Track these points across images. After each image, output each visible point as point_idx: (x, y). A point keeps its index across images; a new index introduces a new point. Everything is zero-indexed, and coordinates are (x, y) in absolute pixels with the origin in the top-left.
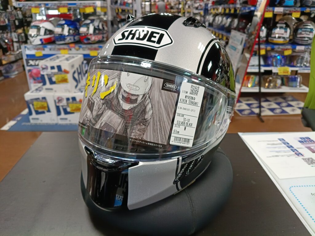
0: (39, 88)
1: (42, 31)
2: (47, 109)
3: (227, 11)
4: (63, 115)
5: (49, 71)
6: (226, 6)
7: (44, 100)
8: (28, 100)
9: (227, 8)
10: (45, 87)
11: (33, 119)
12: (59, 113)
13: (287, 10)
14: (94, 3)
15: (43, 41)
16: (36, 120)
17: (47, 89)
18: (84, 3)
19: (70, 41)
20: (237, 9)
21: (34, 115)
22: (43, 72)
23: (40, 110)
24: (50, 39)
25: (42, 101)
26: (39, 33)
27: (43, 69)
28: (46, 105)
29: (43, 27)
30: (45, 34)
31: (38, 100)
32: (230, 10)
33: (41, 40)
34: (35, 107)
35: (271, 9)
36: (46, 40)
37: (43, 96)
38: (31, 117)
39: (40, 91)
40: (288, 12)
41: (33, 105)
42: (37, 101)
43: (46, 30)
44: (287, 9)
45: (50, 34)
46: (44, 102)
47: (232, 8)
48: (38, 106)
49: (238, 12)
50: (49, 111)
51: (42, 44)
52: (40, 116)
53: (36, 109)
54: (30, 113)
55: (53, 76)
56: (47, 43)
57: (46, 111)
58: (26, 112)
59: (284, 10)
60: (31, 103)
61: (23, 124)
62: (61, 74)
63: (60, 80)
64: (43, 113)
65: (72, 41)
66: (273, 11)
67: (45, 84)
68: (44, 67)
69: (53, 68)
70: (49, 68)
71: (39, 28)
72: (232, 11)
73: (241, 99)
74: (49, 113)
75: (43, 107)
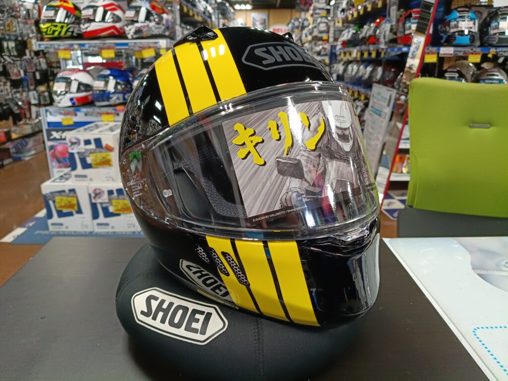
0: (65, 174)
1: (74, 87)
2: (76, 208)
3: (366, 55)
4: (102, 219)
5: (82, 147)
6: (364, 47)
7: (72, 194)
8: (47, 194)
9: (366, 51)
10: (74, 173)
11: (53, 224)
12: (95, 216)
13: (460, 52)
14: (156, 43)
15: (75, 101)
16: (57, 227)
17: (77, 176)
18: (141, 43)
19: (118, 102)
20: (380, 51)
21: (55, 219)
22: (73, 149)
23: (65, 211)
24: (86, 98)
25: (68, 196)
26: (69, 90)
27: (73, 144)
28: (75, 202)
29: (75, 80)
30: (79, 90)
31: (63, 194)
32: (370, 54)
33: (71, 99)
34: (57, 205)
35: (434, 49)
36: (79, 99)
37: (71, 188)
38: (50, 222)
39: (67, 179)
40: (461, 54)
41: (54, 202)
42: (62, 196)
43: (80, 84)
44: (459, 49)
45: (86, 91)
46: (73, 197)
47: (374, 50)
48: (63, 204)
49: (382, 55)
50: (79, 211)
51: (73, 105)
52: (64, 220)
53: (59, 209)
54: (50, 215)
55: (89, 156)
56: (81, 104)
58: (43, 213)
59: (454, 51)
60: (51, 199)
61: (37, 232)
62: (100, 152)
63: (98, 161)
64: (70, 214)
66: (438, 53)
67: (74, 167)
68: (74, 141)
69: (87, 142)
70: (82, 143)
71: (69, 81)
72: (374, 55)
73: (391, 193)
74: (79, 216)
75: (71, 206)
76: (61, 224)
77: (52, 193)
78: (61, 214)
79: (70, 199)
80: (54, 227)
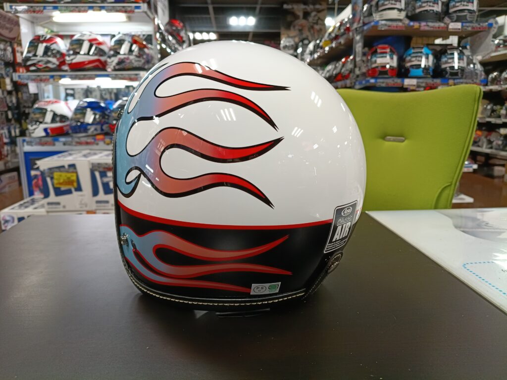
1: (49, 117)
2: (75, 184)
4: (101, 196)
7: (72, 169)
8: (44, 170)
12: (95, 192)
13: (422, 83)
15: (49, 131)
16: (54, 206)
19: (95, 132)
21: (52, 197)
23: (63, 188)
24: (61, 128)
25: (68, 172)
26: (44, 120)
29: (51, 111)
30: (53, 120)
31: (62, 169)
33: (45, 130)
36: (53, 130)
37: (72, 163)
41: (52, 178)
42: (61, 171)
43: (55, 115)
44: (421, 80)
45: (61, 121)
46: (73, 172)
48: (61, 181)
50: (79, 189)
51: (47, 135)
52: (62, 199)
53: (57, 186)
56: (55, 134)
57: (73, 190)
64: (69, 192)
65: (99, 132)
71: (44, 111)
74: (79, 193)
75: (70, 182)
76: (58, 204)
77: (50, 169)
78: (59, 192)
79: (69, 175)
80: (50, 206)
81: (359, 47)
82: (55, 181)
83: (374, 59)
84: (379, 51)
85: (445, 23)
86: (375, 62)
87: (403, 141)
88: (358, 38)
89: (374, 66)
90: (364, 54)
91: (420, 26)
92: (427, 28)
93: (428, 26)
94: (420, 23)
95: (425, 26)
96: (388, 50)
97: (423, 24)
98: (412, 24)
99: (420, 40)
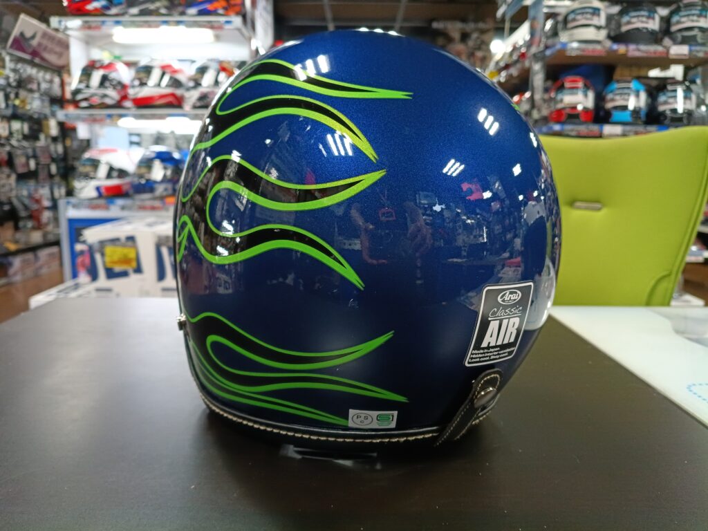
57: (130, 271)
65: (170, 192)
81: (538, 79)
82: (107, 259)
83: (559, 97)
84: (567, 85)
85: (665, 47)
86: (561, 101)
87: (599, 209)
88: (537, 67)
89: (560, 106)
90: (546, 90)
91: (627, 51)
92: (637, 54)
93: (639, 50)
94: (627, 47)
95: (634, 50)
96: (580, 84)
97: (632, 47)
98: (615, 47)
99: (626, 72)
